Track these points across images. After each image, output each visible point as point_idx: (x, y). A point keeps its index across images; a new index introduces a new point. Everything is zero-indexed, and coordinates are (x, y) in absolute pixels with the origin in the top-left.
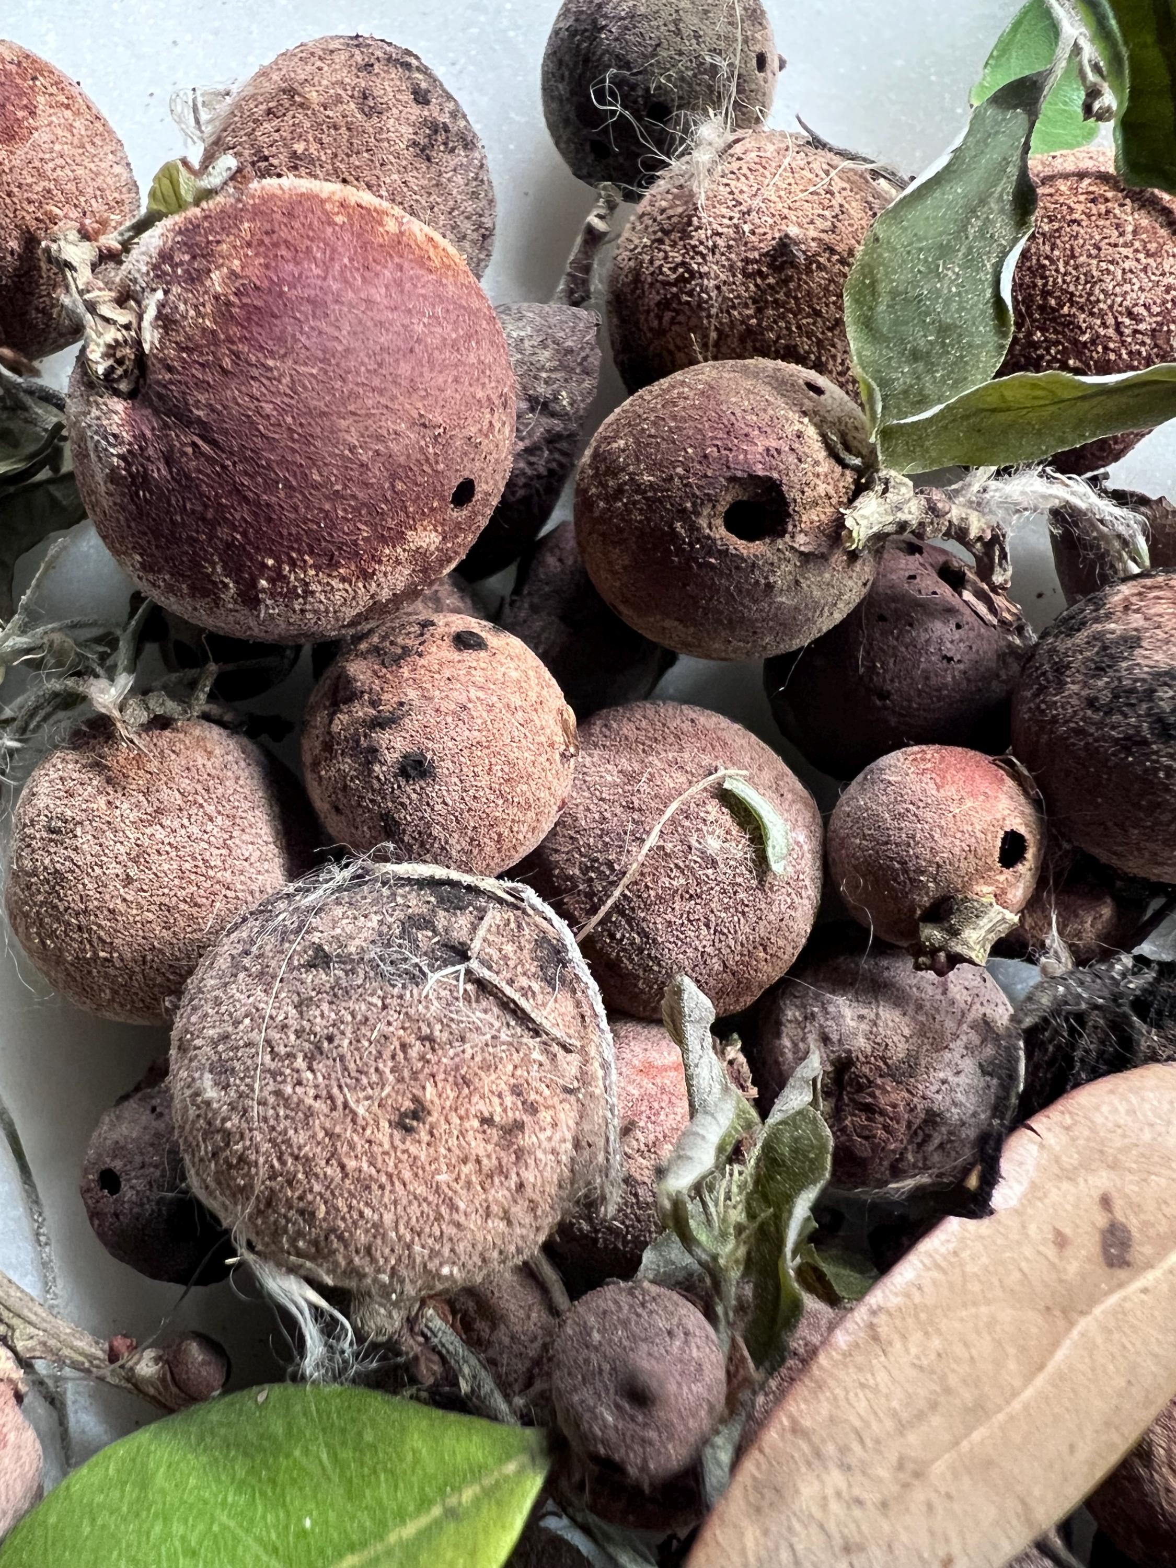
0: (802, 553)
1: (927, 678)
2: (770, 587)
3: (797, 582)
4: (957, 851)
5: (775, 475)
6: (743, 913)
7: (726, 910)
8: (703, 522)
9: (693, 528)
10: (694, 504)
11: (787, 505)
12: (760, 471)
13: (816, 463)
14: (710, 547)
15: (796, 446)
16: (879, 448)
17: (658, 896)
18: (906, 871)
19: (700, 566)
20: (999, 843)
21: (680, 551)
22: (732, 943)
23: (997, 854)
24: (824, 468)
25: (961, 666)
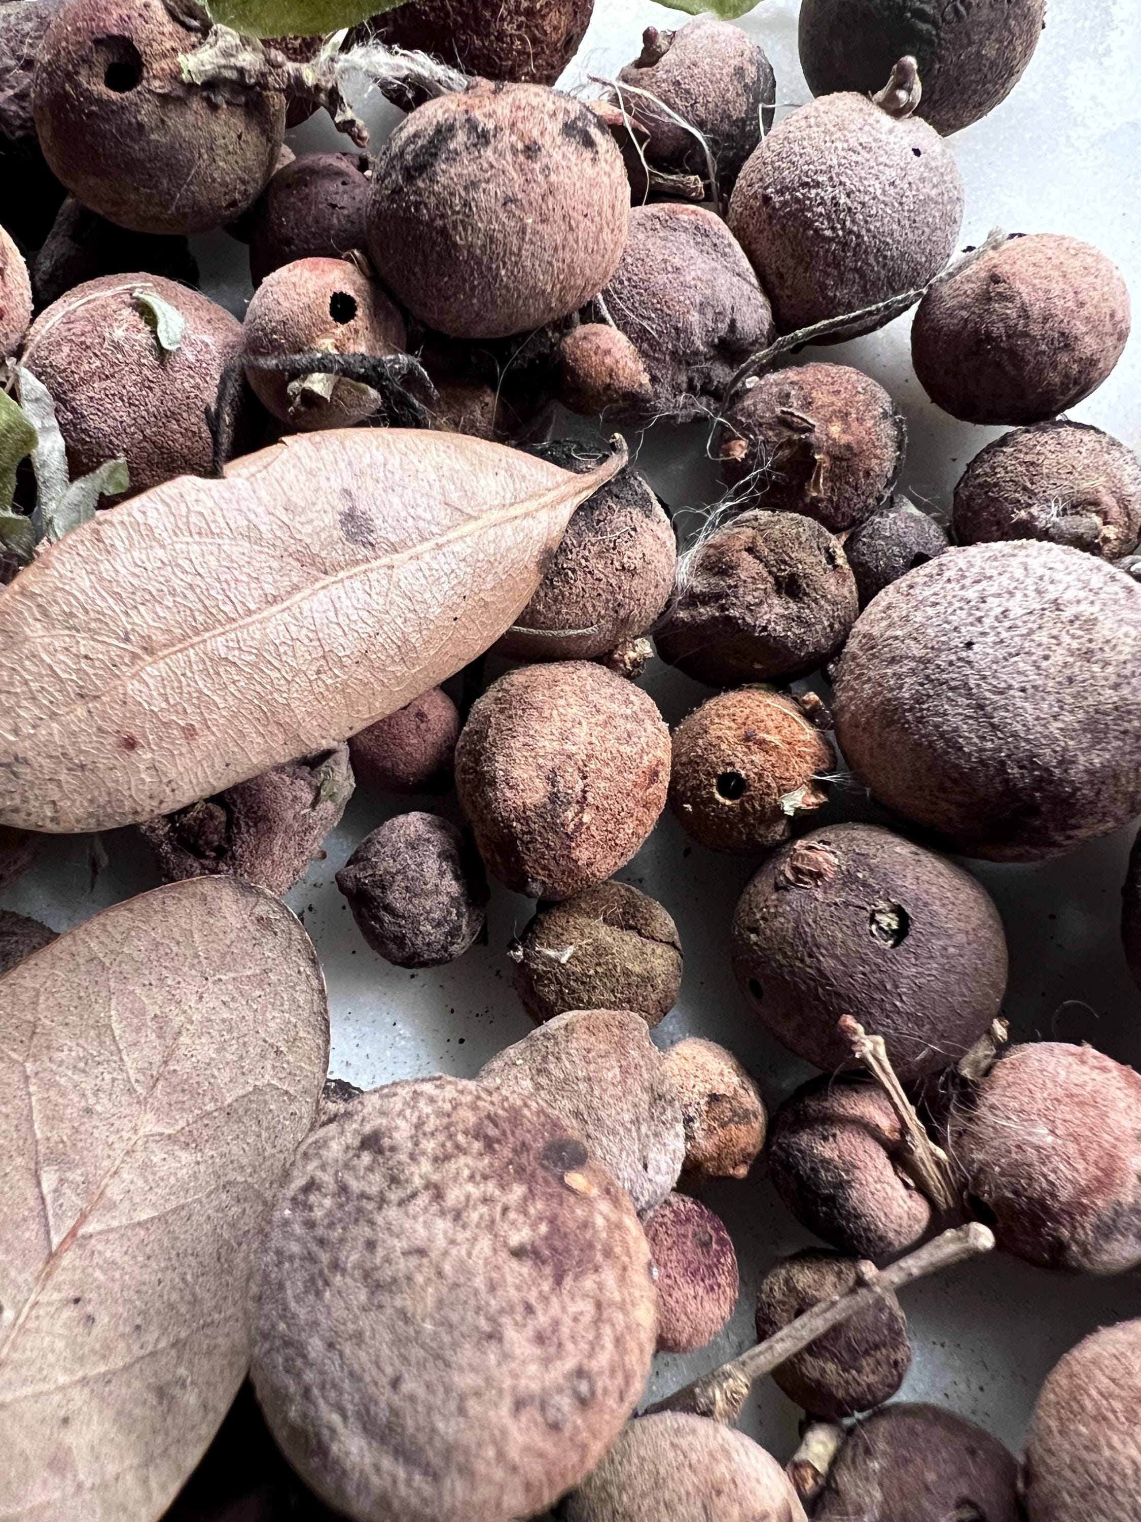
0: (159, 95)
1: (317, 222)
2: (140, 125)
3: (163, 121)
4: (295, 308)
5: (127, 34)
6: (150, 388)
7: (135, 385)
8: (83, 80)
9: (77, 85)
10: (74, 66)
11: (140, 56)
12: (115, 31)
13: (162, 24)
14: (91, 99)
15: (144, 13)
16: (207, 9)
17: (81, 379)
18: (266, 335)
19: (88, 116)
20: (329, 301)
21: (73, 106)
22: (144, 413)
23: (327, 309)
24: (169, 27)
25: (346, 212)
